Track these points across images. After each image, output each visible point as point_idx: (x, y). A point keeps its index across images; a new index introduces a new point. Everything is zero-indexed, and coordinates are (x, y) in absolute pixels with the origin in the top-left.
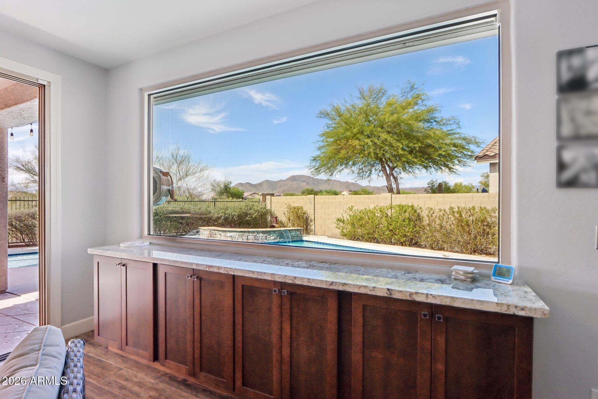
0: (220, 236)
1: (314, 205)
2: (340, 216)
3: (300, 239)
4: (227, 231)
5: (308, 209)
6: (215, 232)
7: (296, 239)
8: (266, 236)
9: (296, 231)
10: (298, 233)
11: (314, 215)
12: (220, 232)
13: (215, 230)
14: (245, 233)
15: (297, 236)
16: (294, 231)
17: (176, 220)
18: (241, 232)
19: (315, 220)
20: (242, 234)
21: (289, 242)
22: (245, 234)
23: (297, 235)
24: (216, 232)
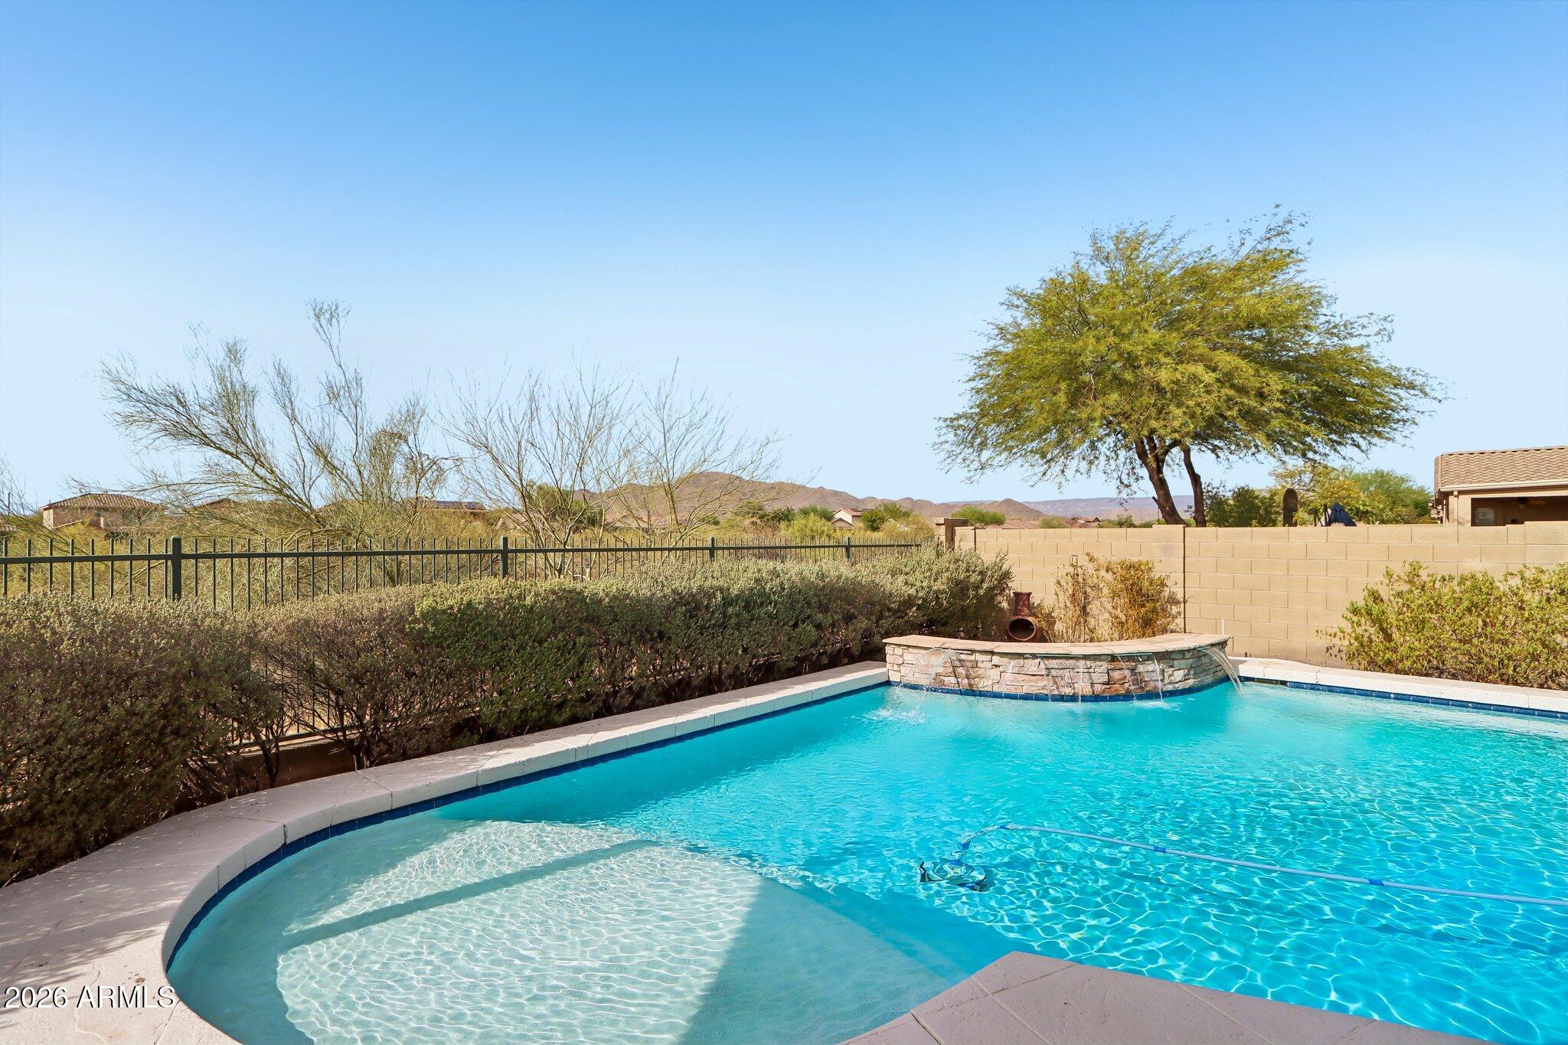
0: (997, 671)
1: (1184, 557)
4: (1031, 654)
6: (972, 658)
11: (1184, 582)
12: (996, 660)
13: (973, 652)
18: (1086, 657)
19: (1184, 602)
22: (1100, 663)
24: (978, 657)
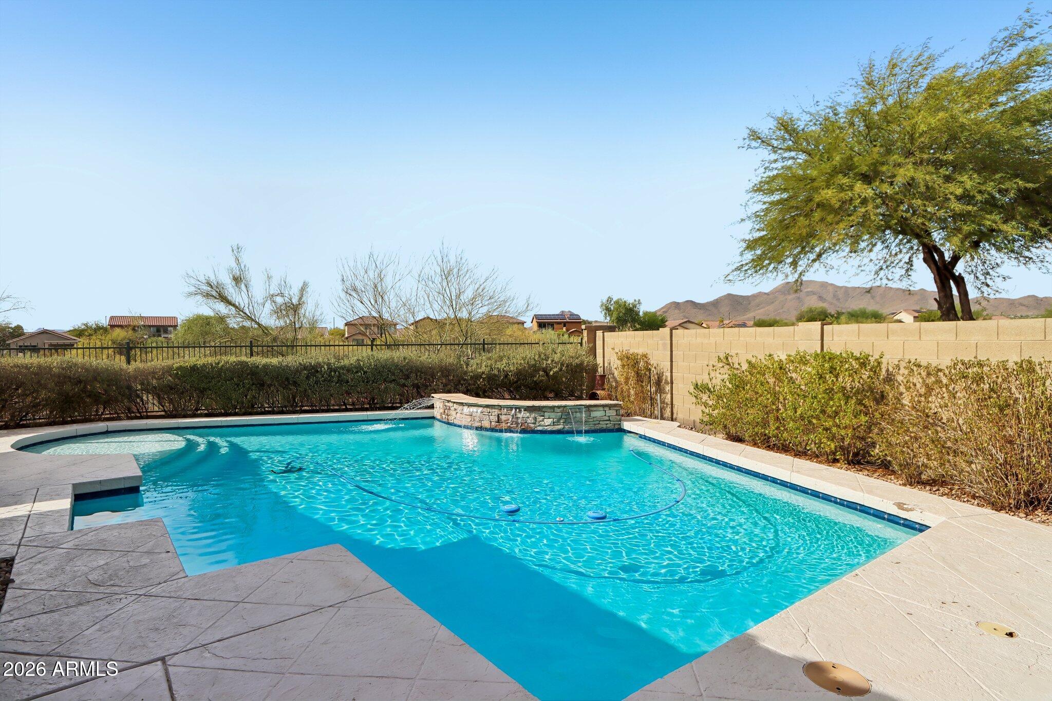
0: (456, 412)
1: (672, 351)
2: (704, 379)
3: (617, 427)
5: (659, 360)
6: (449, 404)
7: (604, 426)
8: (535, 419)
9: (607, 409)
10: (612, 413)
11: (671, 372)
14: (495, 409)
15: (609, 420)
16: (601, 409)
17: (394, 380)
18: (487, 406)
19: (672, 383)
20: (488, 409)
21: (579, 432)
23: (607, 418)
